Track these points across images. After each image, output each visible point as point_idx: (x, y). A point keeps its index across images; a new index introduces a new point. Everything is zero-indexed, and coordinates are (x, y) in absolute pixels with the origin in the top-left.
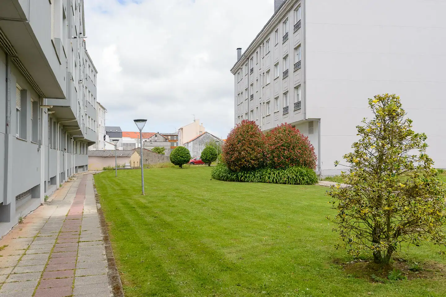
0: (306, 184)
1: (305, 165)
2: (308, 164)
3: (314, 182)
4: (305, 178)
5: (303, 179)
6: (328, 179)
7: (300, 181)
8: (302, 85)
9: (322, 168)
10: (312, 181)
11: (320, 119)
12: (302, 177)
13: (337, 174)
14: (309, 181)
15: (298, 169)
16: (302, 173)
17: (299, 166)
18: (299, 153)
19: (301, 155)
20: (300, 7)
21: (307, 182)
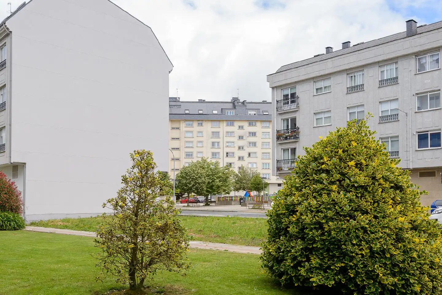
0: (12, 230)
1: (12, 210)
2: (14, 209)
3: (21, 227)
4: (12, 224)
5: (10, 225)
6: (32, 224)
7: (6, 227)
8: (7, 127)
9: (27, 212)
10: (18, 226)
11: (25, 164)
12: (8, 223)
13: (41, 219)
14: (16, 226)
15: (4, 215)
16: (9, 218)
17: (5, 211)
18: (5, 198)
19: (7, 200)
20: (5, 46)
21: (14, 228)
